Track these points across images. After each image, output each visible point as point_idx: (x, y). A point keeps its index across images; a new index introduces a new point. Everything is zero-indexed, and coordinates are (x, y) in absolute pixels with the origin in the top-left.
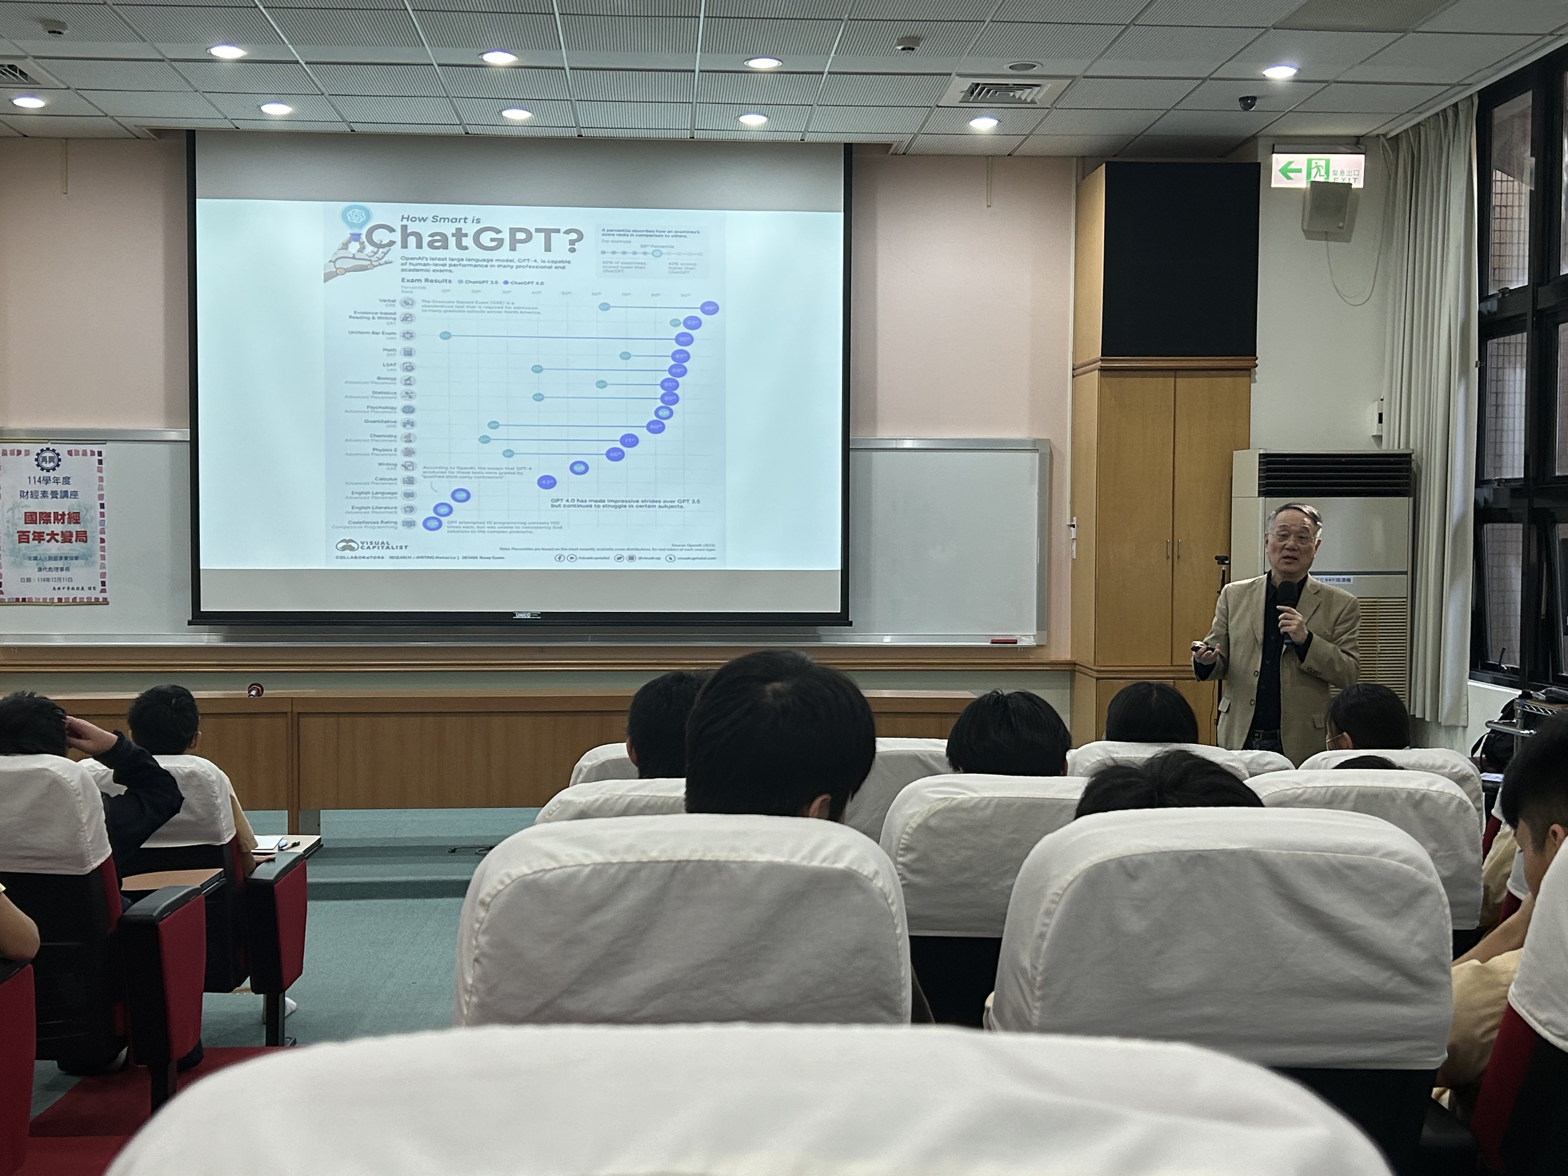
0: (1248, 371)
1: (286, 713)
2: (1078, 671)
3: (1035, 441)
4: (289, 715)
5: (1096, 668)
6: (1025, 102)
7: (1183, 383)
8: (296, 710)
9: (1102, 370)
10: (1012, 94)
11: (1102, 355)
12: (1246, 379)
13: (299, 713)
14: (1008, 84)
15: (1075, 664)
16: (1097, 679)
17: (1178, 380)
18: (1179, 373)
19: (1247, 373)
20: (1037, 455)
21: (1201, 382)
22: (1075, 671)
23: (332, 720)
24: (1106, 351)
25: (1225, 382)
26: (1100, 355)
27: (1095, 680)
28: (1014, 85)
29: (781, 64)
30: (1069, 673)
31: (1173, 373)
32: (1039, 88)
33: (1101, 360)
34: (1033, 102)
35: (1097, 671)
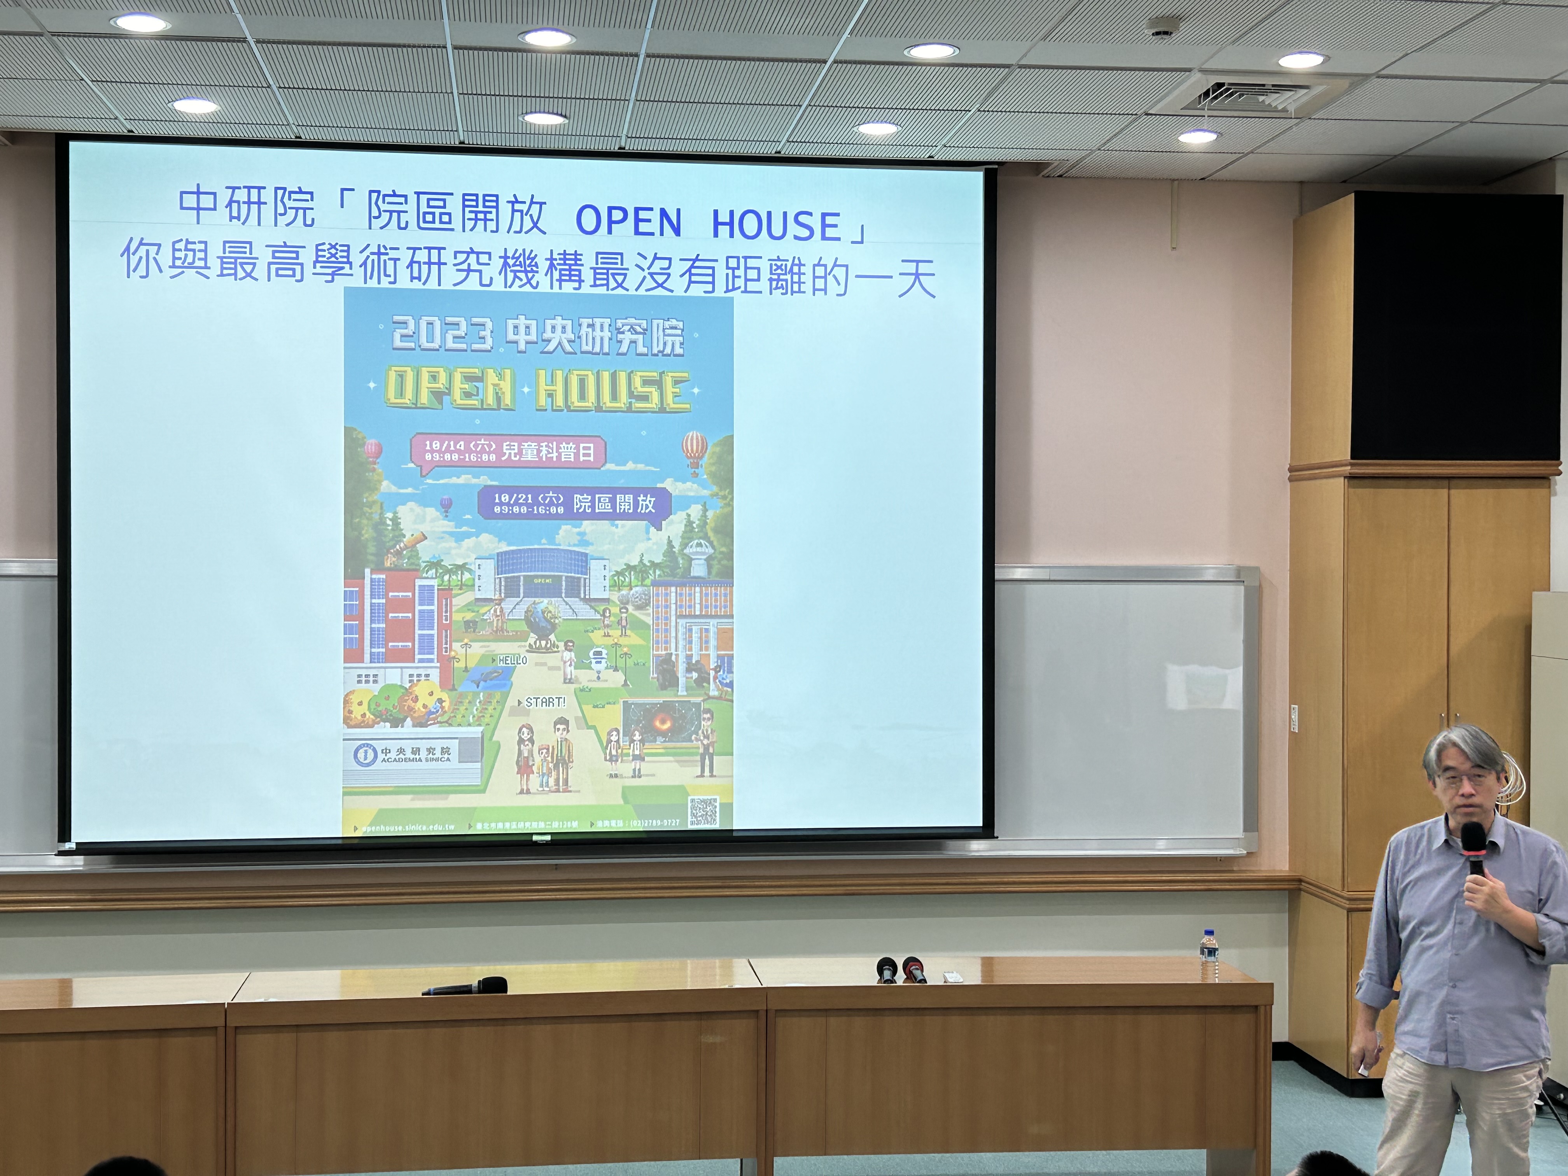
0: (1544, 480)
1: (216, 1028)
2: (1305, 891)
3: (1239, 570)
4: (221, 1031)
5: (1345, 894)
6: (1275, 110)
7: (1460, 496)
8: (232, 1023)
9: (1351, 478)
10: (1261, 98)
11: (1352, 458)
12: (1543, 491)
13: (236, 1028)
14: (1264, 85)
15: (1300, 881)
16: (1350, 911)
17: (1453, 491)
18: (1454, 482)
19: (1544, 481)
20: (1242, 588)
21: (1484, 495)
22: (1300, 890)
23: (287, 1038)
24: (1358, 452)
25: (1517, 495)
26: (1349, 458)
27: (1345, 912)
28: (1273, 86)
29: (957, 51)
30: (1287, 892)
31: (1446, 482)
32: (1305, 91)
33: (1352, 465)
34: (1285, 110)
35: (1349, 899)
